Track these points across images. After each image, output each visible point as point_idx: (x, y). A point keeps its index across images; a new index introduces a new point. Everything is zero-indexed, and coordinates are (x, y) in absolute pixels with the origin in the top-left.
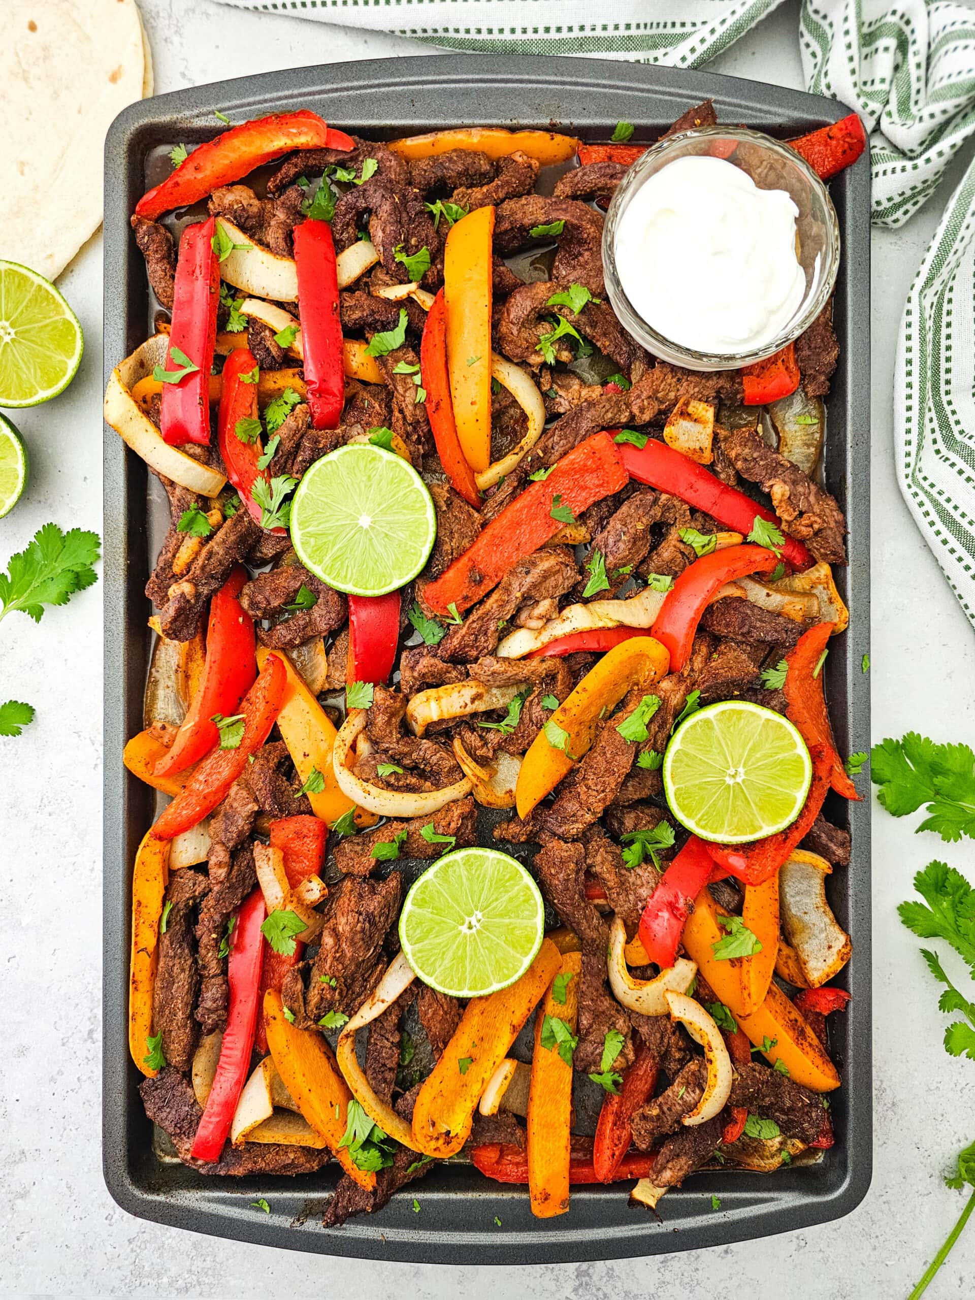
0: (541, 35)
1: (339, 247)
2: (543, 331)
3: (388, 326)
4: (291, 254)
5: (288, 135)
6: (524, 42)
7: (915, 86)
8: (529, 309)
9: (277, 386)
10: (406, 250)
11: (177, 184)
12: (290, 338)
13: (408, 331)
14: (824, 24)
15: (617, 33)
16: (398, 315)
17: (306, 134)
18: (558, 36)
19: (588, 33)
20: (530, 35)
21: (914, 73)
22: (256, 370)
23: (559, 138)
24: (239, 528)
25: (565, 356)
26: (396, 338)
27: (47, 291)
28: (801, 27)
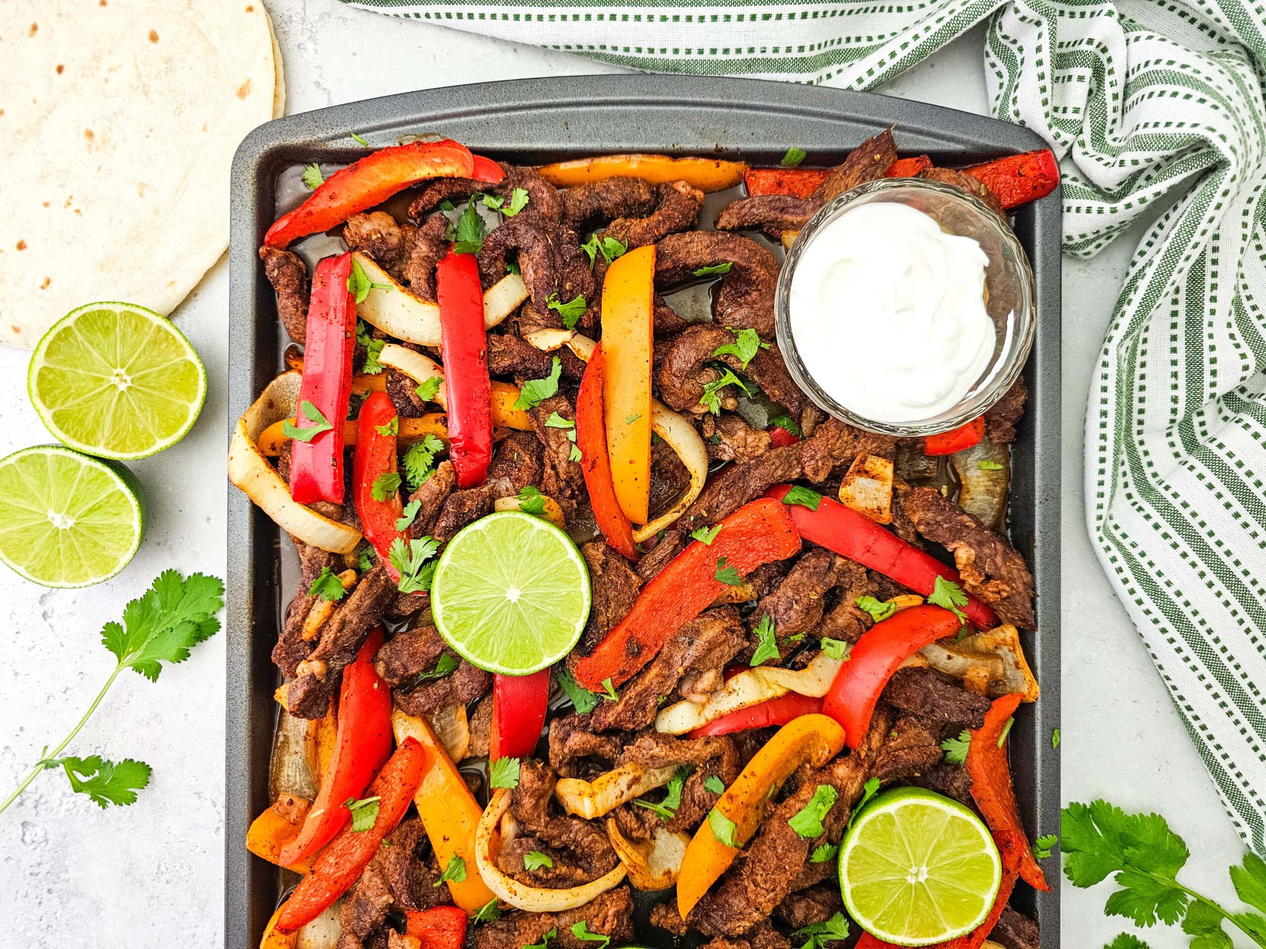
0: (707, 55)
1: (486, 282)
2: (707, 378)
3: (540, 374)
4: (435, 298)
5: (432, 165)
6: (687, 62)
8: (693, 361)
9: (417, 432)
10: (560, 296)
13: (562, 380)
15: (789, 55)
16: (551, 363)
17: (451, 164)
18: (724, 57)
19: (757, 55)
20: (694, 56)
22: (395, 420)
23: (724, 164)
25: (730, 404)
26: (548, 386)
28: (988, 47)
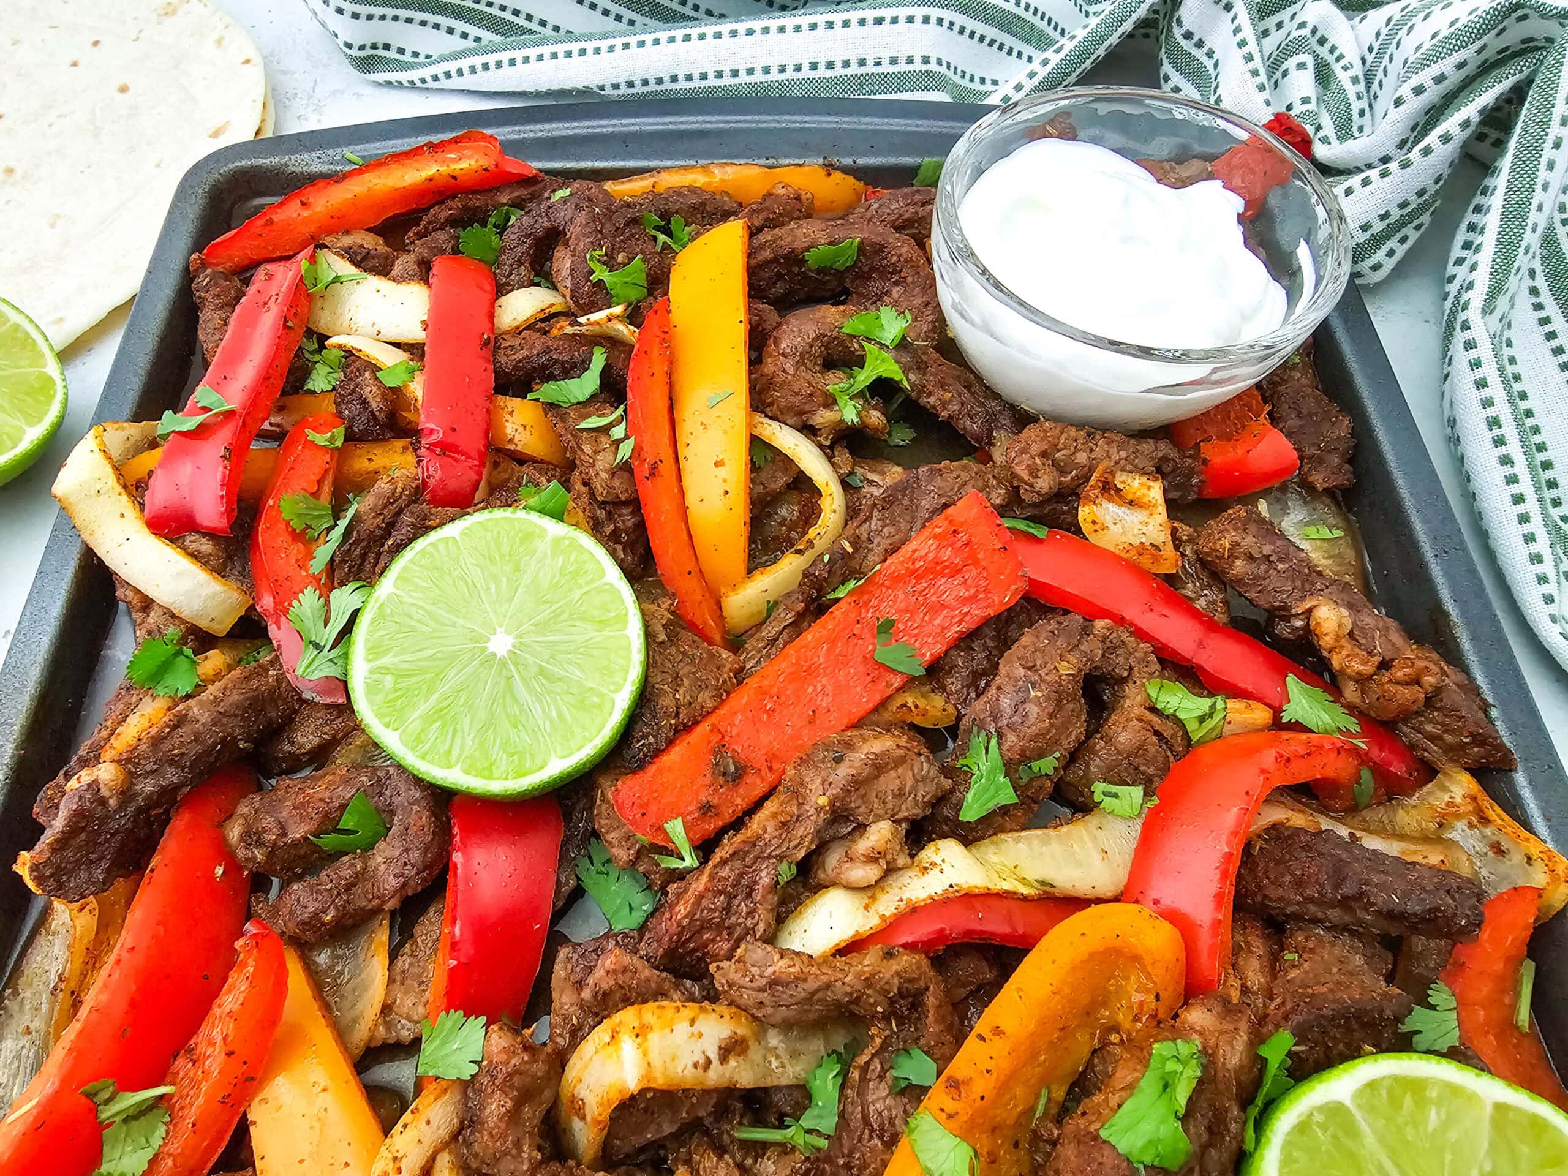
0: (806, 72)
1: (501, 289)
2: (835, 382)
3: (572, 369)
4: (425, 279)
5: (443, 162)
6: (781, 84)
7: (1356, 106)
8: (813, 335)
9: (372, 466)
10: (610, 263)
11: (271, 222)
12: (405, 377)
13: (605, 374)
14: (1200, 54)
15: (911, 67)
16: (592, 354)
17: (469, 157)
18: (829, 74)
19: (870, 69)
20: (790, 74)
21: (1351, 90)
22: (340, 432)
23: (837, 176)
24: (254, 684)
25: (875, 418)
26: (587, 384)
27: (27, 334)
28: (1167, 68)
